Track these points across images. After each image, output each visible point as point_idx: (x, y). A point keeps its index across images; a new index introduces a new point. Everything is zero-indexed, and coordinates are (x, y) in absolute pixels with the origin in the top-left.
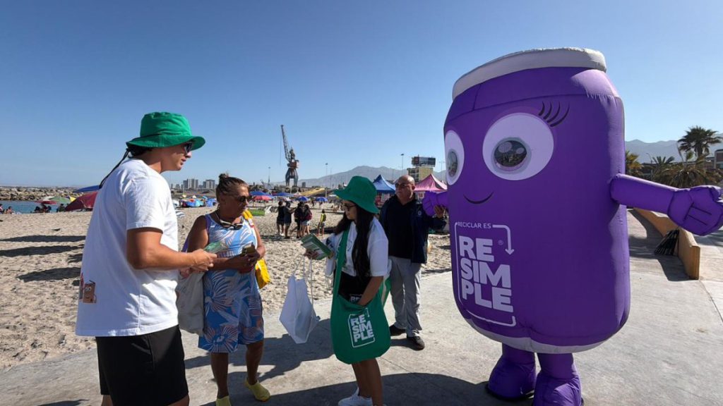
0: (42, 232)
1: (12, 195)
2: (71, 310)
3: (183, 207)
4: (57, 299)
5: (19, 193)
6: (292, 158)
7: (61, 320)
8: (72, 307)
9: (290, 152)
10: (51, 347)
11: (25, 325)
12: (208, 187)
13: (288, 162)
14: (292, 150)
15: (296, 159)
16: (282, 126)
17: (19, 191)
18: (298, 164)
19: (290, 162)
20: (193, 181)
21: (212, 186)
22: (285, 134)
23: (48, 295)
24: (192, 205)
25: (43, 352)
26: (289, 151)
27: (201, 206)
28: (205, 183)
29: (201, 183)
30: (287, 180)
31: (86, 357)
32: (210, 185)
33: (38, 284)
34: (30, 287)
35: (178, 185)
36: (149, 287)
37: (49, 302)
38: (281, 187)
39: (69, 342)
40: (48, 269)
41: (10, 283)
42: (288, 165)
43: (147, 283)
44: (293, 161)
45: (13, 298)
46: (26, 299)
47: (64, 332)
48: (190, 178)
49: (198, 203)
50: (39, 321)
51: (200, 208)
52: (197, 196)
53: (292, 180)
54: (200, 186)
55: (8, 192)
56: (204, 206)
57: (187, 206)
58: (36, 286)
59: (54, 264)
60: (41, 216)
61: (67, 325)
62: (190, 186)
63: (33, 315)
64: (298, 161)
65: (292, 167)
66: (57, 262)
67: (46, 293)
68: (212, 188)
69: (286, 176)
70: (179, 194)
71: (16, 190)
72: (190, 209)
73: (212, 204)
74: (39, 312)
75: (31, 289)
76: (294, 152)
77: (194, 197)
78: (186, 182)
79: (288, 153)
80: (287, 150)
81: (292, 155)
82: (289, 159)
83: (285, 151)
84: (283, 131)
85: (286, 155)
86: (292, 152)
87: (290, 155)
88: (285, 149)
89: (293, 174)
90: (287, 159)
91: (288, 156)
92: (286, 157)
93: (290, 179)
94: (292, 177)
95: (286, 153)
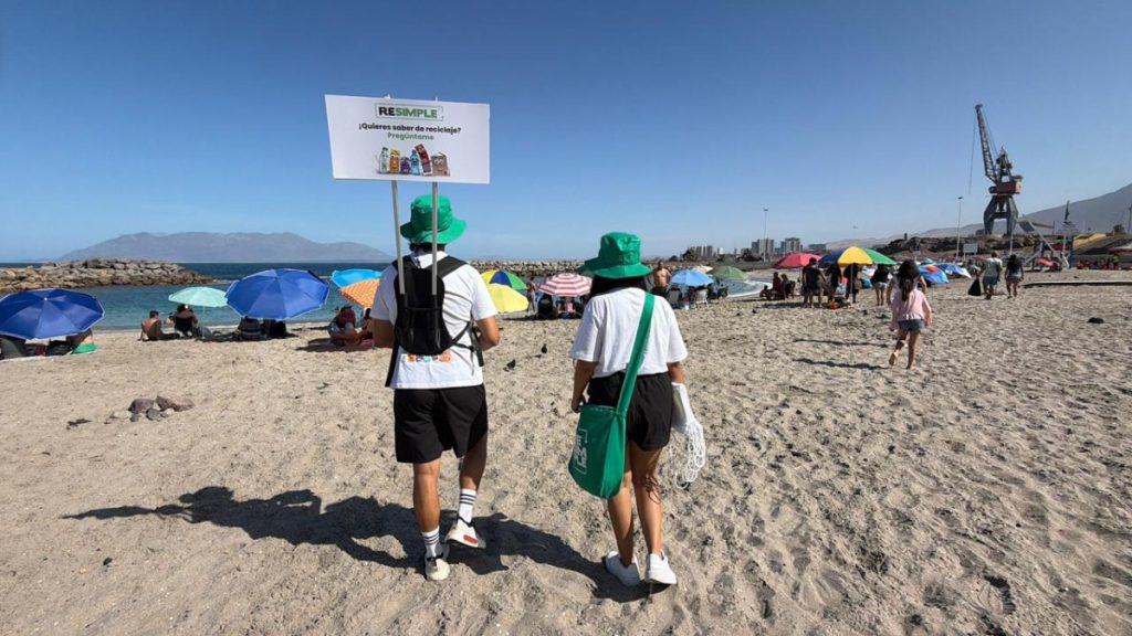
6: (1003, 174)
9: (998, 161)
13: (994, 185)
14: (1004, 156)
15: (1014, 172)
16: (978, 108)
18: (1018, 183)
19: (998, 182)
26: (994, 159)
29: (777, 245)
30: (989, 223)
42: (992, 190)
44: (1005, 179)
53: (1000, 223)
54: (777, 249)
64: (1020, 177)
65: (1003, 192)
69: (987, 214)
76: (1010, 159)
79: (992, 163)
80: (990, 156)
81: (1003, 167)
82: (995, 176)
83: (985, 161)
84: (979, 118)
85: (986, 169)
86: (1002, 160)
87: (998, 166)
88: (984, 155)
89: (1005, 207)
90: (989, 176)
91: (994, 170)
92: (987, 174)
93: (996, 220)
94: (1001, 215)
95: (986, 165)
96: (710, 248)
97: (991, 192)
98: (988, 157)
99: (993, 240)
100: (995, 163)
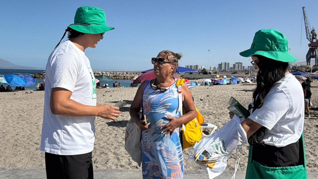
0: (128, 99)
1: (124, 76)
2: (119, 145)
3: (214, 84)
4: (116, 138)
5: (127, 75)
6: (313, 38)
7: (111, 150)
8: (120, 144)
9: (312, 32)
10: (101, 164)
11: (96, 150)
12: (236, 69)
13: (310, 43)
14: (314, 30)
16: (303, 8)
17: (127, 74)
19: (312, 42)
20: (225, 64)
21: (240, 68)
22: (306, 15)
23: (113, 135)
24: (221, 83)
25: (96, 166)
26: (310, 31)
27: (227, 84)
28: (234, 65)
29: (231, 66)
30: (308, 60)
31: (105, 173)
32: (238, 67)
33: (112, 128)
34: (109, 129)
35: (214, 68)
36: (68, 128)
37: (112, 139)
38: (301, 67)
39: (109, 164)
40: (120, 120)
41: (101, 126)
43: (68, 125)
44: (314, 41)
45: (99, 134)
46: (104, 136)
47: (110, 158)
48: (223, 62)
49: (225, 82)
50: (103, 149)
51: (226, 86)
52: (227, 76)
54: (231, 68)
55: (122, 74)
56: (230, 84)
57: (217, 84)
58: (111, 129)
59: (125, 117)
60: (132, 89)
61: (113, 154)
62: (223, 68)
63: (102, 145)
65: (314, 46)
66: (127, 117)
67: (113, 134)
68: (240, 70)
69: (307, 56)
70: (215, 74)
71: (126, 74)
72: (219, 86)
73: (236, 82)
74: (105, 144)
75: (108, 131)
76: (316, 32)
77: (225, 77)
78: (220, 65)
79: (309, 33)
80: (308, 30)
81: (313, 35)
82: (311, 39)
83: (307, 32)
84: (304, 13)
85: (307, 36)
86: (313, 32)
87: (311, 35)
88: (306, 30)
89: (314, 53)
90: (308, 39)
91: (310, 36)
92: (307, 38)
93: (311, 59)
94: (313, 57)
95: (307, 34)
96: (197, 66)
97: (309, 46)
98: (308, 31)
99: (309, 68)
100: (310, 33)
